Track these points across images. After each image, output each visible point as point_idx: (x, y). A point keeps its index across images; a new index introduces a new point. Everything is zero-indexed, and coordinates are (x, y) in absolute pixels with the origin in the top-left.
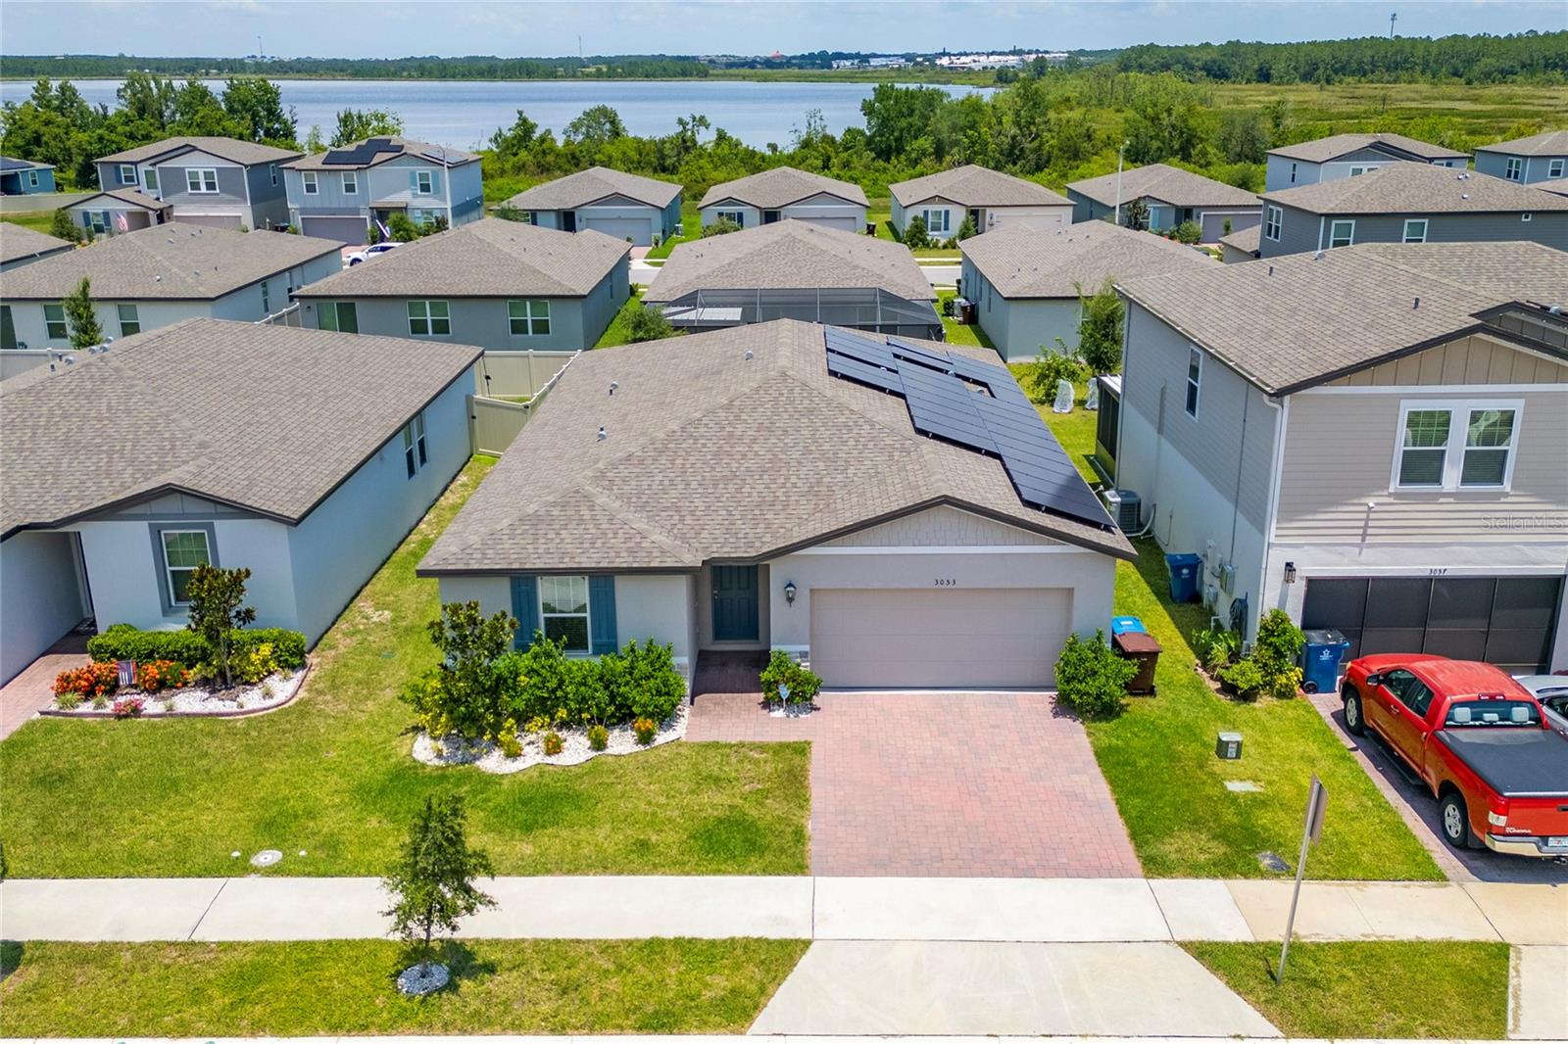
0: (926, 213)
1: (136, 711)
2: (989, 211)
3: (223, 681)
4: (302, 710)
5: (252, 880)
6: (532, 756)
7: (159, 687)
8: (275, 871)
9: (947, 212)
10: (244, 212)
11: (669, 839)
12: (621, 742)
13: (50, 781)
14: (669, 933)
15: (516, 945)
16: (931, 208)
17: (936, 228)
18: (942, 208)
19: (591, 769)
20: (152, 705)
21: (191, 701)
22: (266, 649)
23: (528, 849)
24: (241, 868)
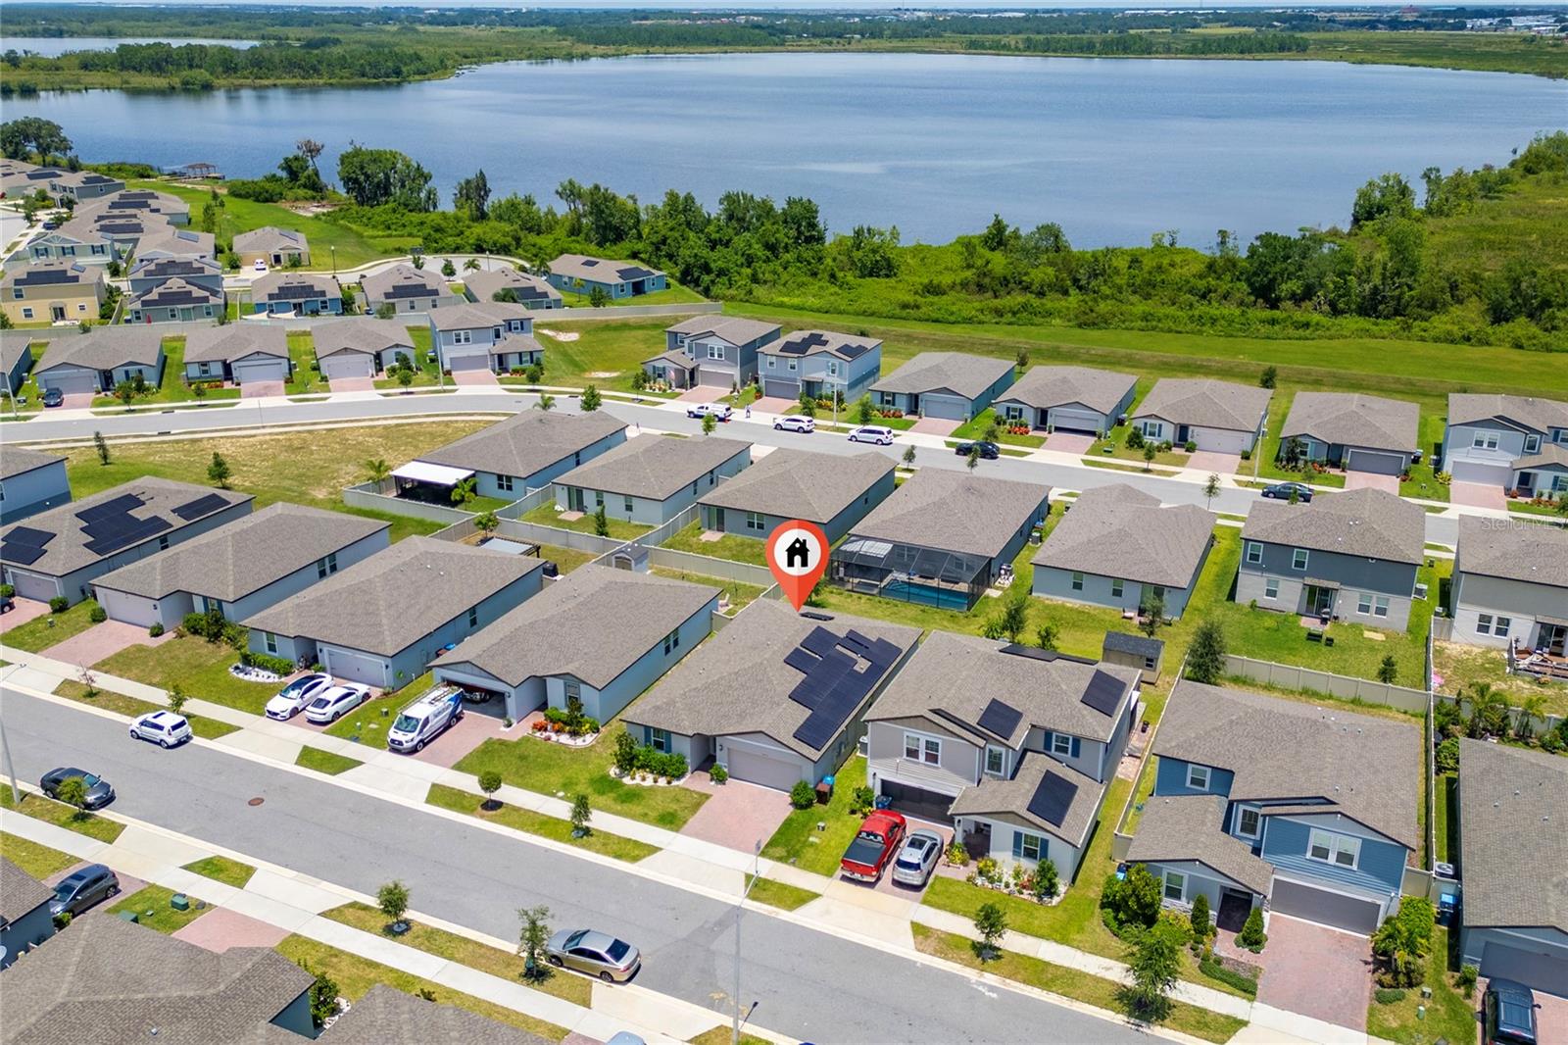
0: (1146, 424)
1: (549, 739)
2: (1191, 428)
3: (574, 734)
4: (591, 748)
5: (555, 799)
6: (638, 780)
7: (558, 732)
8: (561, 798)
9: (1160, 426)
10: (735, 372)
11: (653, 814)
12: (662, 782)
13: (522, 758)
14: (634, 838)
15: (601, 832)
16: (1149, 421)
17: (1152, 434)
18: (1158, 422)
19: (650, 788)
20: (554, 737)
21: (565, 739)
22: (587, 726)
23: (619, 808)
24: (554, 795)
